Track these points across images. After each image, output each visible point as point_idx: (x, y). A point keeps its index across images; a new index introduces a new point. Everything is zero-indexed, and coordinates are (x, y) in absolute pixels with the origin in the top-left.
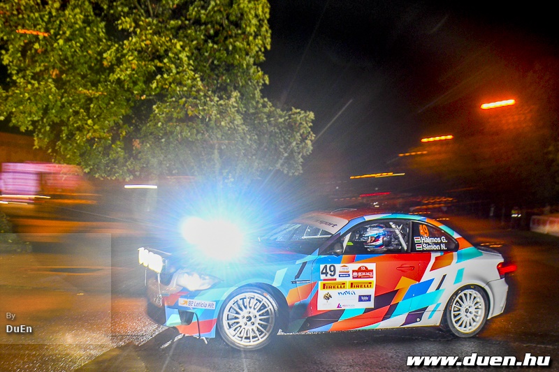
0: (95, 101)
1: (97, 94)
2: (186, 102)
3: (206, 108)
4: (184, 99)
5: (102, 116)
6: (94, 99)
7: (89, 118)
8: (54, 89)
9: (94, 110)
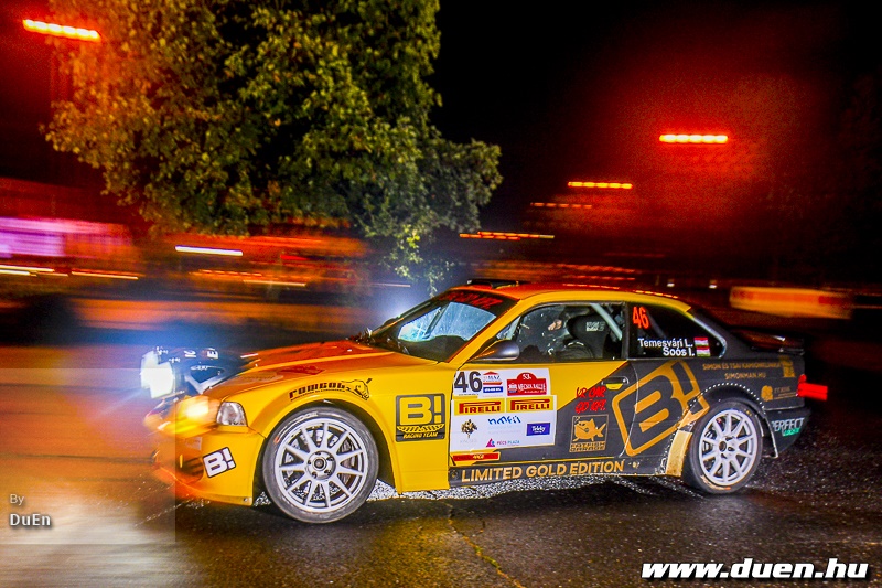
0: (212, 127)
1: (215, 118)
2: (350, 130)
3: (375, 138)
4: (347, 126)
5: (225, 148)
6: (210, 125)
7: (203, 151)
8: (149, 109)
9: (212, 140)
